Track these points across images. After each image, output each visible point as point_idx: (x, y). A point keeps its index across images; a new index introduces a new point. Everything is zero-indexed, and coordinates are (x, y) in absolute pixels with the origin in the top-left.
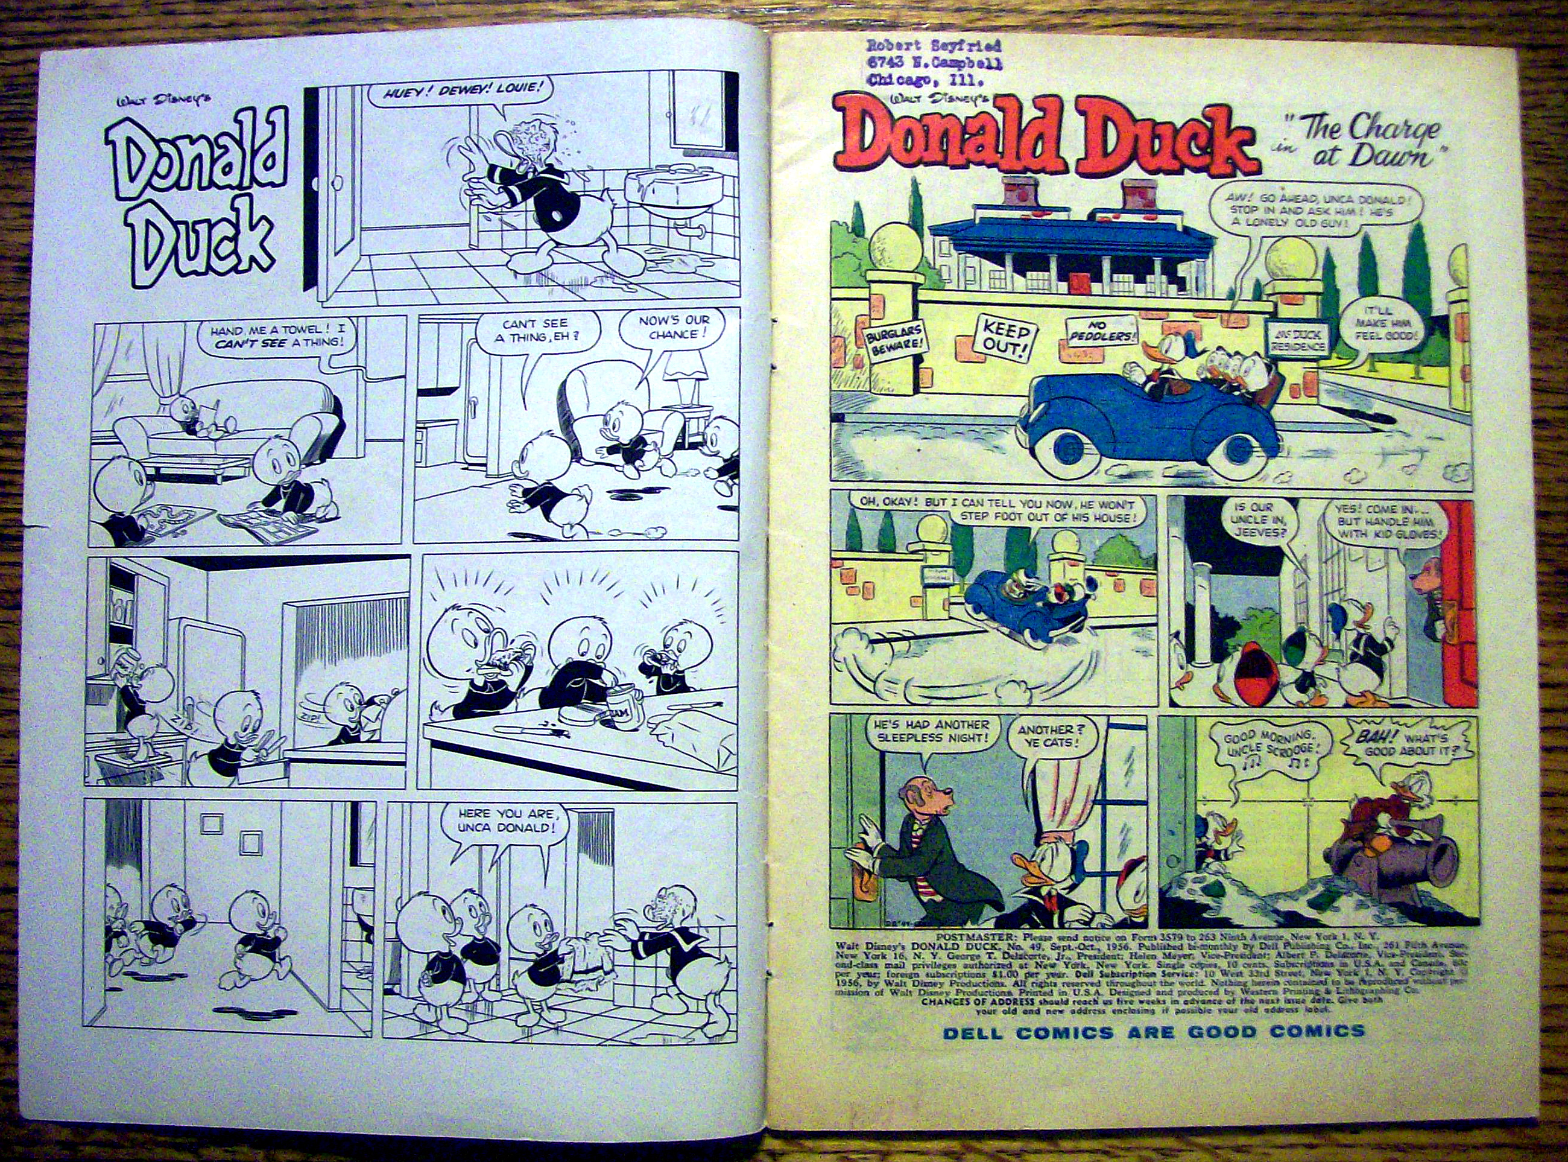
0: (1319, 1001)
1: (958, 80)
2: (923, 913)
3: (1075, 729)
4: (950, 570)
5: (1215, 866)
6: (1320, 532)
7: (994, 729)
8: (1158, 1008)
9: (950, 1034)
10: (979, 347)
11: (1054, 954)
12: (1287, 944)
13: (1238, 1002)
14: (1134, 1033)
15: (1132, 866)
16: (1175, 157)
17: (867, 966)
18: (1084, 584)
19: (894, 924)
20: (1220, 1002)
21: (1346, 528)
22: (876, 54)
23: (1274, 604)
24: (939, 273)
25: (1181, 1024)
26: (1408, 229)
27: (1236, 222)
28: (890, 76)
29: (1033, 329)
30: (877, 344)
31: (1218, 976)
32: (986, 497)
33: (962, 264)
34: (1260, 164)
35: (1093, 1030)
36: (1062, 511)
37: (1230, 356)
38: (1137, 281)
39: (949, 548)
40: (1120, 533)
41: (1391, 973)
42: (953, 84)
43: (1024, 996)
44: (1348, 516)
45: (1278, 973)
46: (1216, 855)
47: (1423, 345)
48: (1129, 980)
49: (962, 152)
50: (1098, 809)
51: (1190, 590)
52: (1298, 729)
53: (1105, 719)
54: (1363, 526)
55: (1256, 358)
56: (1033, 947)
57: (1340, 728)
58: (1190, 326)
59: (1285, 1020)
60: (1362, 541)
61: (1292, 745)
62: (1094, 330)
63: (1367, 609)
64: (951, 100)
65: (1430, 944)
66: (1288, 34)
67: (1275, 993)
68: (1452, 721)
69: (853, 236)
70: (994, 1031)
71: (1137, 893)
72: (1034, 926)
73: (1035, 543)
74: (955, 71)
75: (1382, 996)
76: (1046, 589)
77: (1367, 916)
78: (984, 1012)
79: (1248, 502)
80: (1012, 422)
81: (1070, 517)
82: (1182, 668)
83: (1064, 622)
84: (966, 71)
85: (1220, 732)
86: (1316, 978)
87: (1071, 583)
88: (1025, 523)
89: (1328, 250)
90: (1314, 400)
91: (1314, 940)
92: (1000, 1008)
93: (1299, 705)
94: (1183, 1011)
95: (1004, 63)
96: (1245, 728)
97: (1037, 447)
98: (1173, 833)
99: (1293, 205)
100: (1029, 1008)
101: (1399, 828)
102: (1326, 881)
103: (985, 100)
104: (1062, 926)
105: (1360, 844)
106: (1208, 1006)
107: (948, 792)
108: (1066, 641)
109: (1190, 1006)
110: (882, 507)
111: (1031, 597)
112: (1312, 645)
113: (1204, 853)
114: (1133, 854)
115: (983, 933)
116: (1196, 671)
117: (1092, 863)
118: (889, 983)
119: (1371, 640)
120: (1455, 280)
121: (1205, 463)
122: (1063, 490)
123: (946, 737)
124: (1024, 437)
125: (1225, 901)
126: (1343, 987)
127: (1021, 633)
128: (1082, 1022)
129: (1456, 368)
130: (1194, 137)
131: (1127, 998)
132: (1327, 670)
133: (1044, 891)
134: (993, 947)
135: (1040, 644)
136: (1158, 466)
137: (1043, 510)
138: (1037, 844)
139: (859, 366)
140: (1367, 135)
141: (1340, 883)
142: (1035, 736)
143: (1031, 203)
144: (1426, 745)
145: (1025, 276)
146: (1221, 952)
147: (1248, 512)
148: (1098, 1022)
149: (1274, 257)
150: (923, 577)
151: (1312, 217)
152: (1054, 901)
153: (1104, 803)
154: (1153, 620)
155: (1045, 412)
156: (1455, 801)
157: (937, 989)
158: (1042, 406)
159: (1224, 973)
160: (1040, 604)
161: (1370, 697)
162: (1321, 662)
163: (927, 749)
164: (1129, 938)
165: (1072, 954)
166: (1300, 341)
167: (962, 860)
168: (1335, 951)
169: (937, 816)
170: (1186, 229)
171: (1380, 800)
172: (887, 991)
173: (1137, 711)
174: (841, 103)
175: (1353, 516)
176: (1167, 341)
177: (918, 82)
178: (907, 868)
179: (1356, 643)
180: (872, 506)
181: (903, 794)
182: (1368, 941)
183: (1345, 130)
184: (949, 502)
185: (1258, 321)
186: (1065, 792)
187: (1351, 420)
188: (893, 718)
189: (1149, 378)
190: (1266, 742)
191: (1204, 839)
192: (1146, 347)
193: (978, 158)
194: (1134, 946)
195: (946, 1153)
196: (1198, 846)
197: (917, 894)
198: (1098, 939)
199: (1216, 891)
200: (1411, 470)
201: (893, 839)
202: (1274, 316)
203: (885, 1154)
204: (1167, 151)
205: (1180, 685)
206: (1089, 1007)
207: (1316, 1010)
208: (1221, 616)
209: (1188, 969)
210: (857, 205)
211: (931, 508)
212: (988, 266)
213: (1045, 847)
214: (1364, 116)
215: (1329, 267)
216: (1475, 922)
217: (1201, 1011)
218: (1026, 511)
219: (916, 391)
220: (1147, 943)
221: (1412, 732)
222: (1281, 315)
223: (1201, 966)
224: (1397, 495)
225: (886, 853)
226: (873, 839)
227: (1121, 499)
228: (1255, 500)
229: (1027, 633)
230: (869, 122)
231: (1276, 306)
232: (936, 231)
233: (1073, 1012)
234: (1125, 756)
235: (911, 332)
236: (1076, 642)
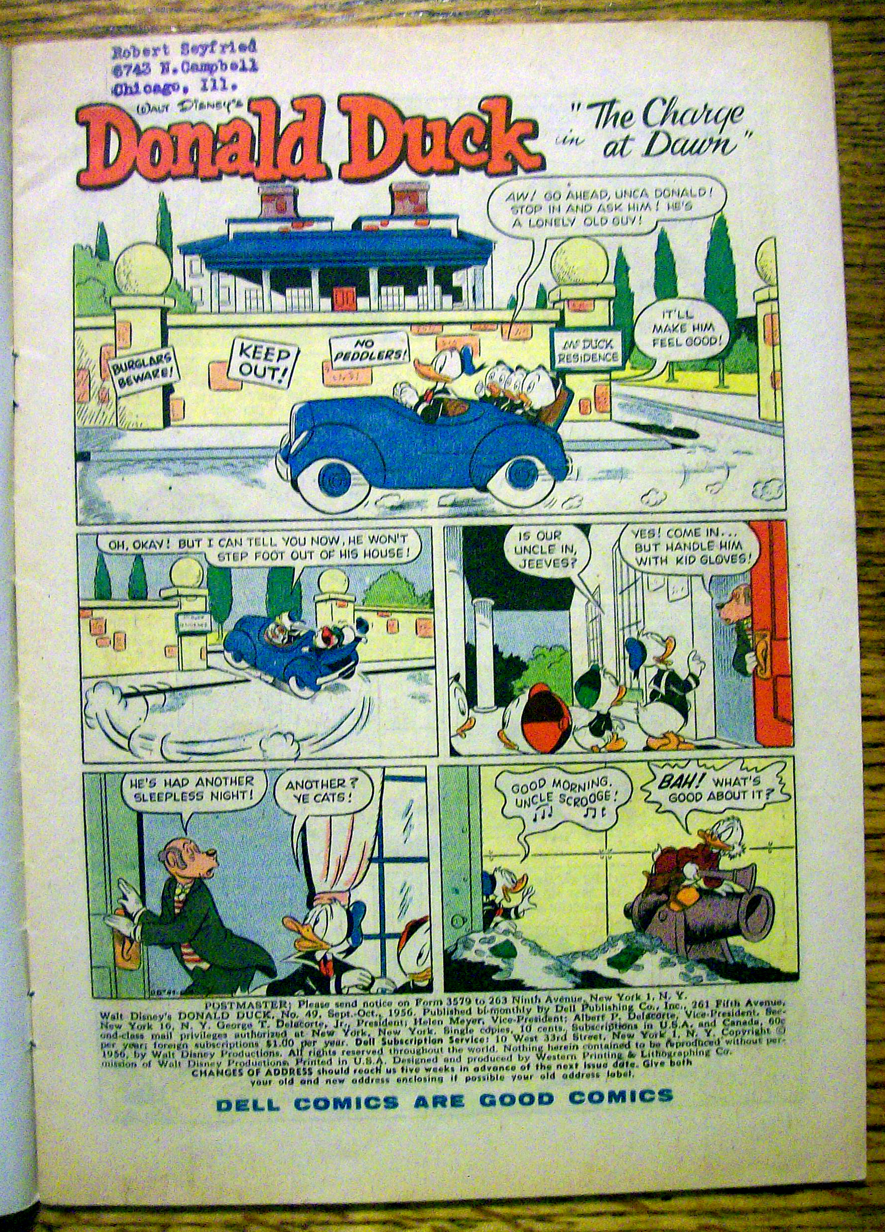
0: (622, 1065)
1: (209, 84)
2: (188, 981)
3: (348, 782)
4: (207, 617)
5: (504, 925)
6: (614, 562)
7: (259, 786)
8: (446, 1076)
9: (223, 1106)
10: (235, 373)
11: (332, 1022)
12: (585, 1006)
13: (533, 1067)
14: (421, 1102)
15: (414, 927)
16: (448, 155)
17: (133, 1037)
18: (355, 626)
19: (159, 993)
20: (513, 1068)
21: (643, 555)
22: (122, 62)
23: (564, 641)
24: (190, 295)
25: (472, 1092)
26: (709, 224)
27: (517, 223)
28: (137, 85)
29: (293, 351)
30: (123, 375)
31: (511, 1040)
32: (245, 536)
33: (215, 284)
34: (543, 159)
35: (377, 1099)
36: (328, 547)
37: (512, 371)
38: (406, 293)
39: (205, 592)
40: (393, 571)
41: (701, 1033)
42: (204, 89)
43: (301, 1066)
44: (646, 541)
45: (575, 1037)
46: (506, 914)
47: (729, 348)
48: (413, 1047)
49: (213, 162)
50: (375, 867)
51: (470, 628)
52: (594, 776)
53: (380, 771)
54: (662, 552)
55: (541, 372)
56: (309, 1014)
57: (640, 774)
58: (467, 341)
59: (586, 1086)
60: (661, 568)
61: (588, 793)
62: (361, 349)
63: (669, 643)
64: (202, 106)
65: (743, 1003)
66: (575, 16)
67: (574, 1057)
68: (765, 762)
69: (97, 260)
70: (270, 1102)
71: (420, 956)
72: (310, 992)
73: (299, 584)
74: (206, 75)
75: (691, 1058)
76: (312, 633)
77: (674, 974)
78: (259, 1083)
79: (534, 531)
80: (272, 453)
81: (337, 554)
82: (463, 713)
83: (333, 668)
84: (218, 75)
85: (507, 782)
86: (619, 1041)
87: (340, 626)
88: (287, 562)
89: (620, 249)
90: (607, 416)
91: (616, 1000)
92: (275, 1079)
93: (593, 750)
94: (474, 1079)
95: (259, 65)
96: (535, 777)
97: (299, 480)
98: (457, 891)
99: (580, 203)
100: (307, 1077)
101: (707, 880)
102: (627, 937)
103: (239, 104)
104: (339, 991)
105: (664, 897)
106: (500, 1073)
107: (211, 854)
108: (335, 688)
109: (480, 1073)
110: (132, 550)
111: (297, 642)
112: (606, 683)
113: (492, 912)
114: (414, 914)
115: (254, 1001)
116: (478, 717)
117: (370, 925)
118: (156, 1055)
119: (673, 678)
120: (763, 277)
121: (483, 489)
122: (329, 524)
123: (207, 795)
124: (285, 469)
125: (516, 962)
126: (647, 1050)
127: (287, 681)
128: (364, 1091)
129: (766, 375)
130: (470, 132)
131: (412, 1066)
132: (625, 711)
133: (319, 956)
134: (266, 1015)
135: (307, 692)
136: (432, 496)
137: (308, 547)
138: (310, 906)
139: (103, 399)
140: (662, 123)
141: (644, 940)
142: (304, 791)
143: (290, 212)
144: (736, 789)
145: (284, 293)
146: (514, 1016)
147: (533, 541)
148: (381, 1092)
149: (558, 260)
150: (177, 625)
151: (601, 214)
152: (331, 965)
153: (381, 860)
154: (431, 663)
155: (309, 440)
156: (769, 848)
157: (207, 1060)
158: (304, 435)
159: (517, 1038)
160: (306, 649)
161: (672, 737)
162: (618, 702)
163: (187, 808)
164: (413, 1003)
165: (352, 1022)
166: (590, 351)
167: (228, 924)
168: (637, 1011)
169: (200, 878)
170: (461, 235)
171: (686, 850)
172: (155, 1063)
173: (415, 761)
174: (84, 116)
175: (652, 541)
176: (441, 359)
177: (166, 90)
178: (170, 933)
179: (657, 680)
180: (121, 550)
181: (163, 858)
182: (674, 1000)
183: (638, 116)
184: (204, 544)
185: (542, 332)
186: (338, 850)
187: (648, 436)
188: (150, 777)
189: (422, 400)
190: (558, 791)
191: (491, 897)
192: (417, 364)
193: (231, 168)
194: (418, 1011)
195: (228, 1225)
196: (484, 905)
197: (182, 962)
198: (379, 1004)
199: (507, 951)
200: (716, 488)
201: (155, 904)
202: (560, 325)
203: (165, 1226)
204: (440, 151)
205: (462, 732)
206: (371, 1076)
207: (619, 1075)
208: (506, 655)
209: (477, 1034)
210: (101, 226)
211: (186, 549)
212: (243, 284)
213: (318, 909)
214: (658, 103)
215: (622, 268)
216: (794, 977)
217: (492, 1078)
218: (289, 549)
219: (167, 423)
220: (433, 1008)
221: (720, 775)
222: (568, 323)
223: (491, 1030)
224: (701, 517)
225: (147, 917)
226: (133, 905)
227: (392, 533)
228: (541, 528)
229: (292, 681)
230: (114, 135)
231: (562, 313)
232: (186, 250)
233: (354, 1081)
234: (404, 808)
235: (159, 360)
236: (347, 689)
